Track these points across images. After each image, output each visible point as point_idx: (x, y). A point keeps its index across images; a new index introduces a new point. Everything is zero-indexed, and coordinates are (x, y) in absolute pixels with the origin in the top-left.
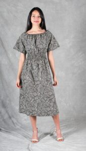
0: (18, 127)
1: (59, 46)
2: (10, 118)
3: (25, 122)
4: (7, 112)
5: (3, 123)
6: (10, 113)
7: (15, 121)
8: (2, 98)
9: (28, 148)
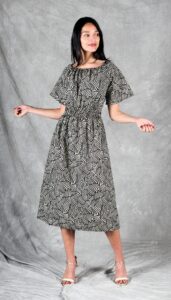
0: (44, 255)
1: (131, 95)
2: (28, 236)
3: (57, 245)
4: (22, 224)
5: (13, 246)
6: (28, 227)
7: (37, 243)
8: (13, 196)
9: (60, 296)
